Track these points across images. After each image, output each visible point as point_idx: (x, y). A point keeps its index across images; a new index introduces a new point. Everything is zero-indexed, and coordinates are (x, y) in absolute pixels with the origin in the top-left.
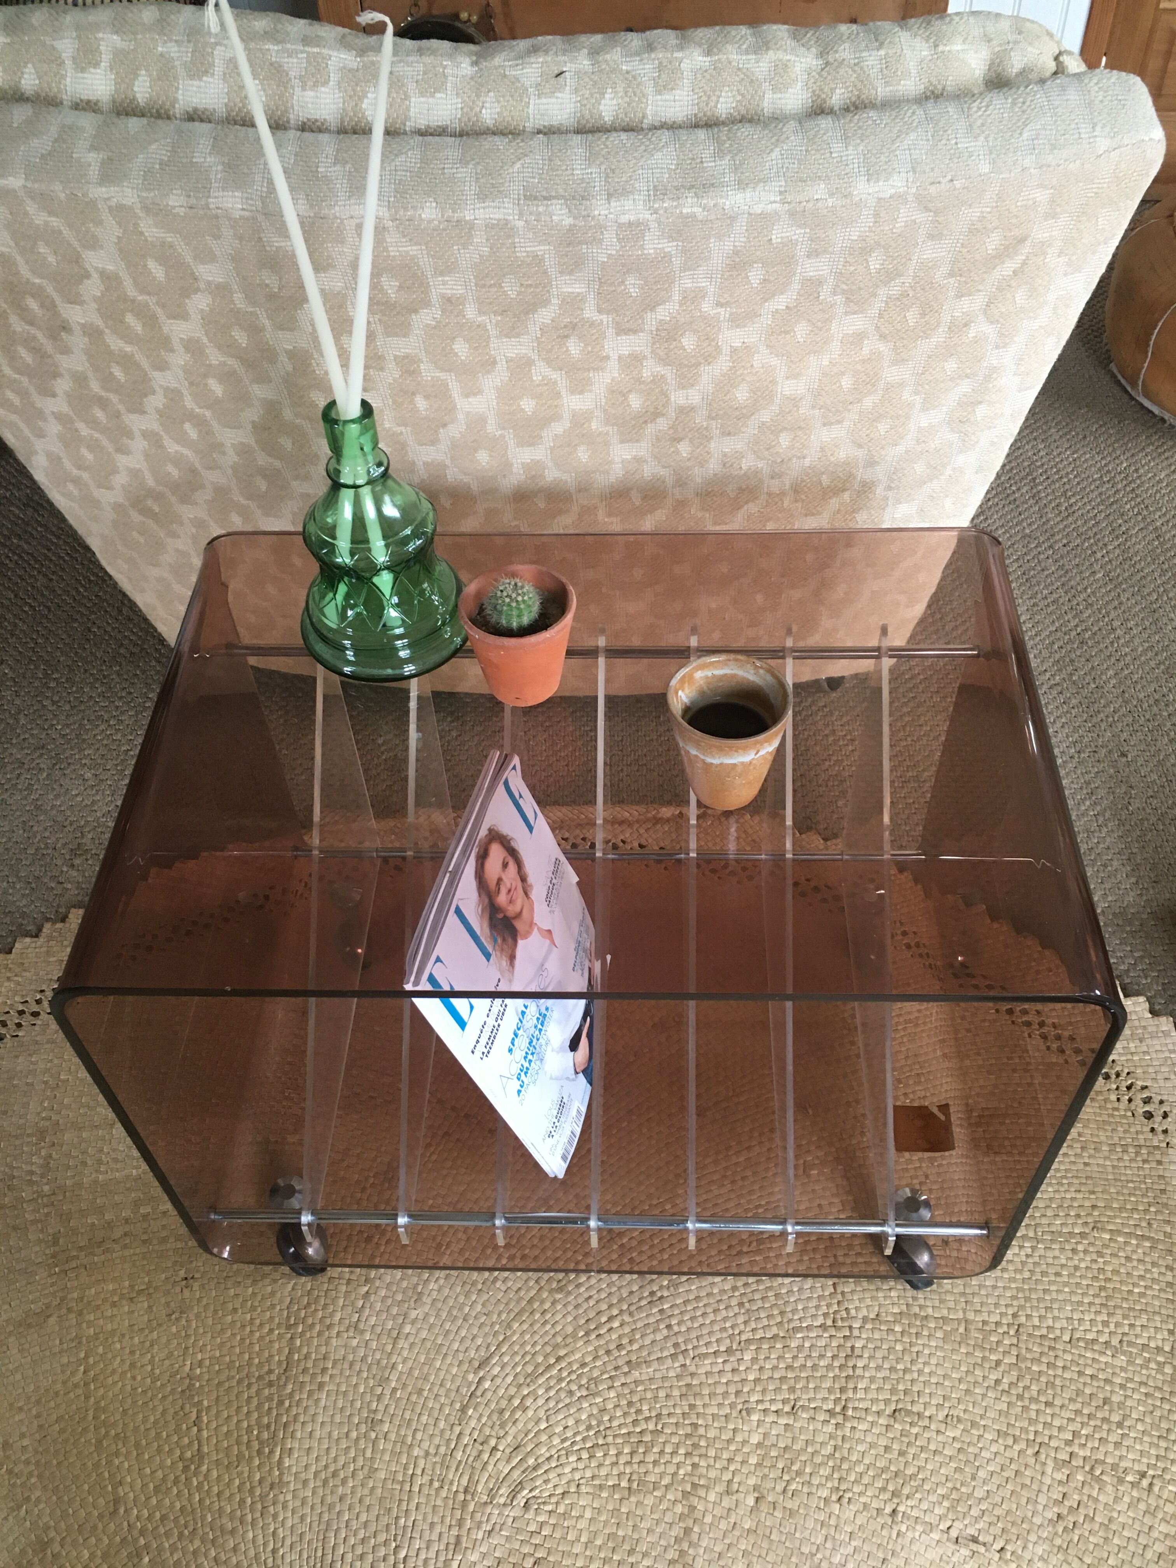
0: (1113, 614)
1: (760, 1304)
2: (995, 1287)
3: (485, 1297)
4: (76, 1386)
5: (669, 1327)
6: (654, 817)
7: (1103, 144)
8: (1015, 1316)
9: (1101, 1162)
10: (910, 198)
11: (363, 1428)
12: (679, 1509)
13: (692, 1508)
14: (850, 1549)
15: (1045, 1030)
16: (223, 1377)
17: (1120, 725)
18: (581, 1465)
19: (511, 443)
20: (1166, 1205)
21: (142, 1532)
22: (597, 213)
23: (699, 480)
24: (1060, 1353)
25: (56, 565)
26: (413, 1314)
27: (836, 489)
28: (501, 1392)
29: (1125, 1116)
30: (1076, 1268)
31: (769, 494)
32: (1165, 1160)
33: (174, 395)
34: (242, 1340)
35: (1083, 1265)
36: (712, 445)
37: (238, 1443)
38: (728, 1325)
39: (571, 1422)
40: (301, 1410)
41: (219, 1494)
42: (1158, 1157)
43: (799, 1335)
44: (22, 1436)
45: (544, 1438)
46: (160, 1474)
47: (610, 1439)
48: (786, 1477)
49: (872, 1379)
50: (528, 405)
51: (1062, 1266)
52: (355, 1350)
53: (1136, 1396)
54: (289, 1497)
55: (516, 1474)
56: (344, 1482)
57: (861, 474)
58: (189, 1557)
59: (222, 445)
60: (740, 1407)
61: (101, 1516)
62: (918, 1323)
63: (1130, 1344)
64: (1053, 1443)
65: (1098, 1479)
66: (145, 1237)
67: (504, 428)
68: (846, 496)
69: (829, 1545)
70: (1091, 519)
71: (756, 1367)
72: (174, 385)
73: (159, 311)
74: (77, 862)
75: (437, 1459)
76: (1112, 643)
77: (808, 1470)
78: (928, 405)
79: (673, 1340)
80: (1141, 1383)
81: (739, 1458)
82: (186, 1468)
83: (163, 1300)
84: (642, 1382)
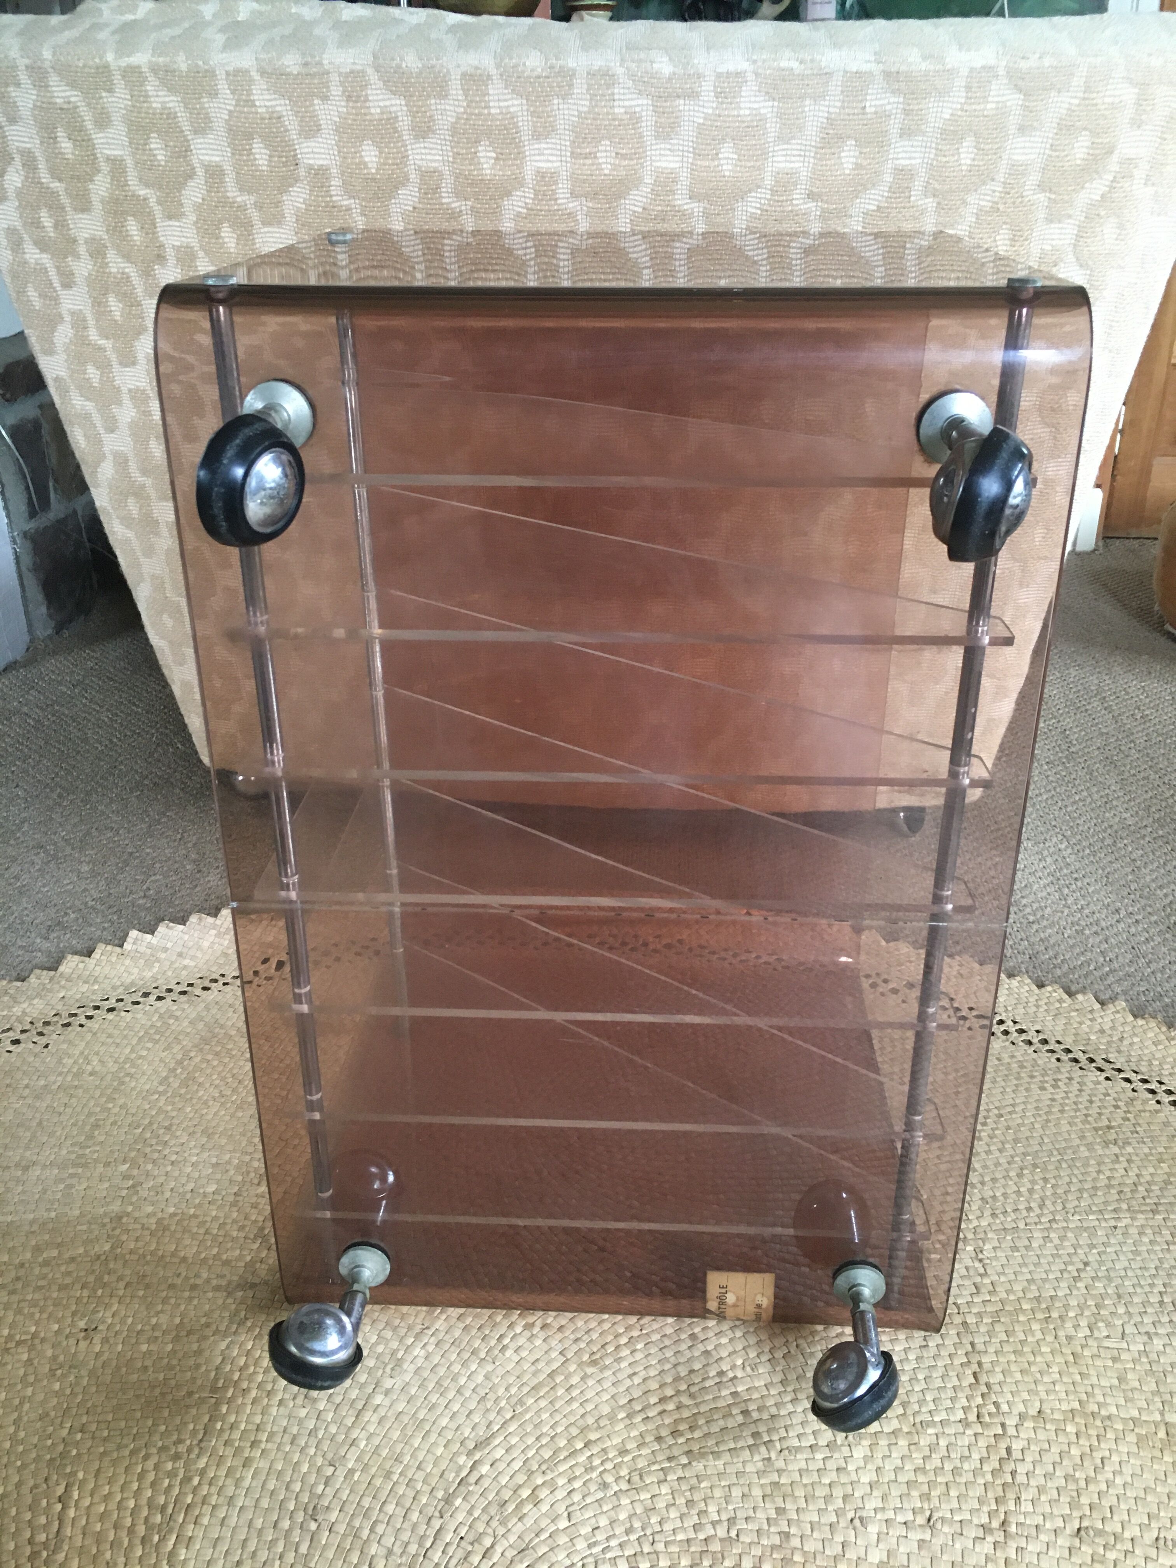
3: (489, 1367)
5: (746, 1413)
10: (1001, 72)
11: (300, 1517)
16: (112, 1442)
26: (388, 1383)
28: (504, 1480)
37: (116, 1527)
39: (603, 1522)
40: (214, 1490)
43: (931, 1431)
45: (563, 1541)
47: (660, 1547)
49: (1041, 1489)
60: (851, 1515)
62: (1098, 1423)
79: (752, 1428)
82: (32, 1555)
83: (49, 1353)
84: (708, 1477)
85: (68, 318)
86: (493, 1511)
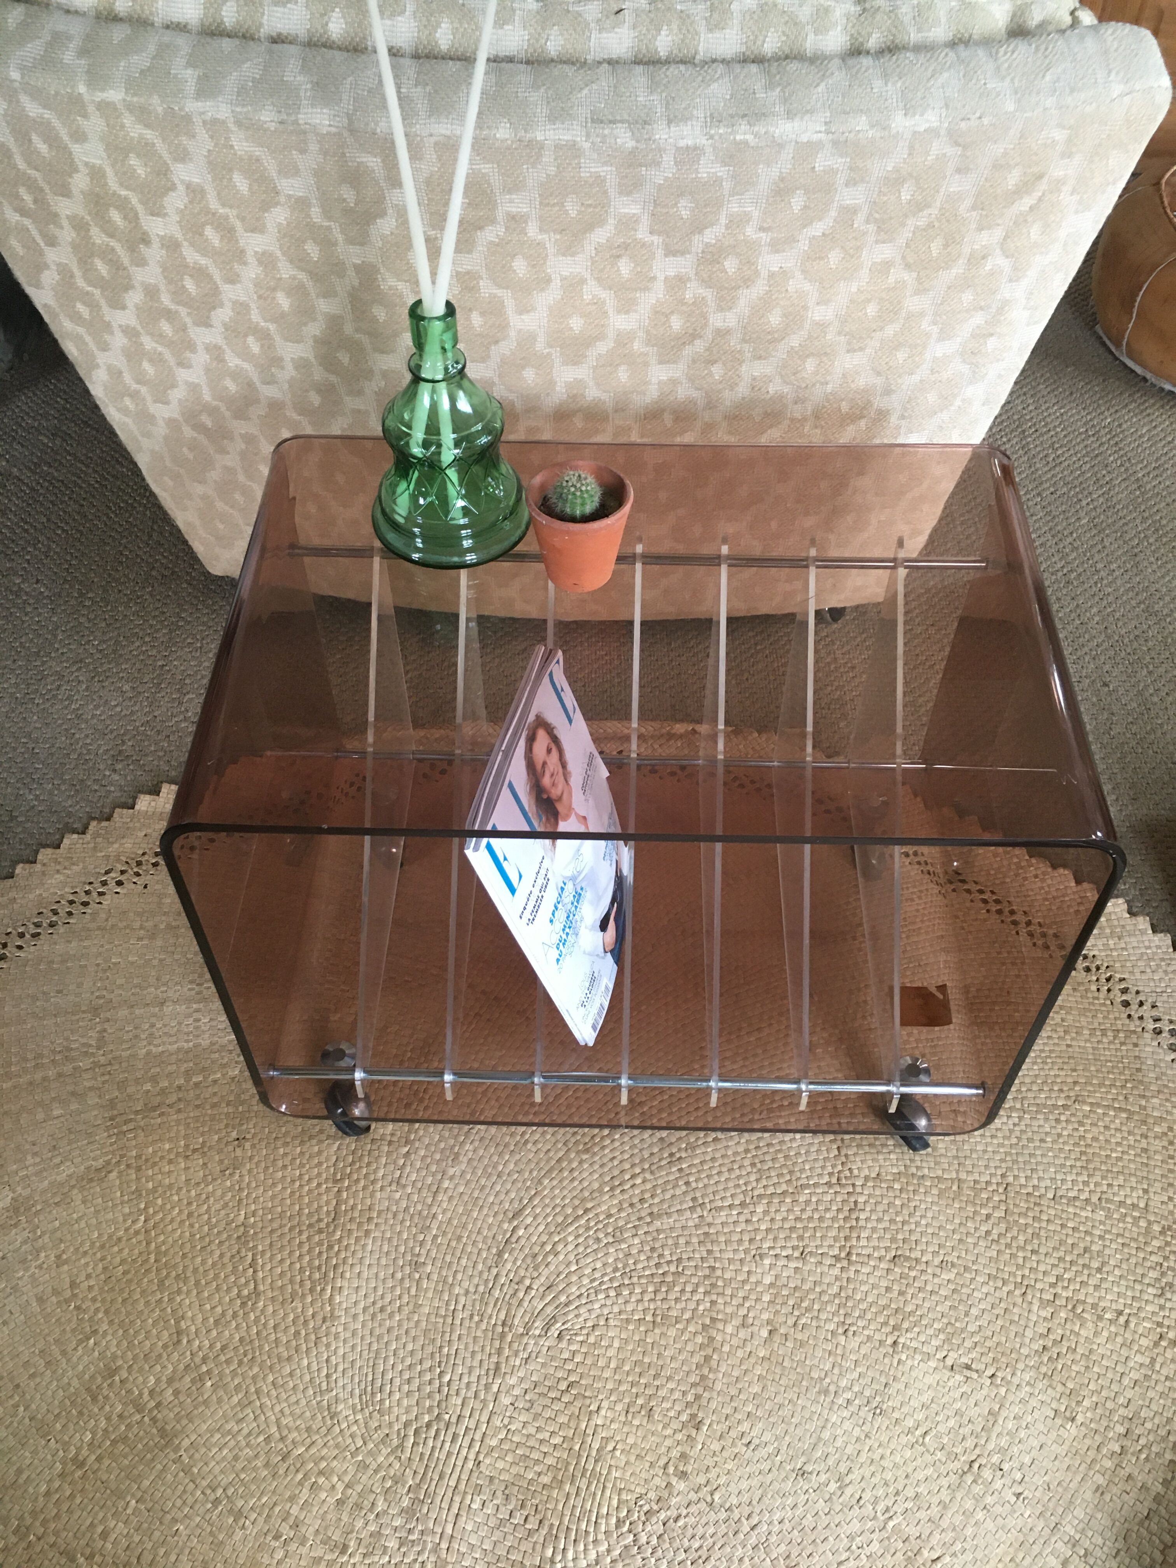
0: (1097, 557)
1: (770, 1164)
2: (985, 1151)
3: (518, 1157)
4: (137, 1233)
5: (687, 1183)
6: (669, 733)
7: (1117, 89)
8: (1003, 1176)
9: (1082, 1044)
10: (943, 132)
11: (407, 1270)
12: (699, 1339)
13: (711, 1339)
14: (855, 1375)
15: (1031, 928)
16: (275, 1225)
17: (1102, 658)
18: (609, 1302)
19: (557, 362)
20: (1141, 1082)
21: (204, 1360)
22: (657, 137)
23: (728, 403)
24: (1045, 1209)
25: (86, 492)
26: (451, 1171)
27: (853, 417)
28: (534, 1239)
29: (1104, 1005)
30: (1059, 1135)
31: (792, 420)
32: (1141, 1042)
33: (241, 309)
34: (292, 1193)
35: (1065, 1133)
36: (744, 368)
37: (291, 1281)
38: (741, 1182)
39: (599, 1265)
40: (349, 1254)
41: (275, 1327)
42: (1135, 1040)
43: (807, 1191)
44: (88, 1277)
45: (574, 1278)
46: (219, 1310)
47: (635, 1280)
48: (796, 1313)
49: (874, 1230)
50: (576, 323)
51: (1047, 1133)
52: (397, 1202)
53: (1114, 1246)
54: (341, 1329)
55: (549, 1310)
56: (391, 1316)
57: (878, 402)
58: (249, 1381)
59: (281, 359)
60: (753, 1252)
61: (165, 1346)
62: (915, 1181)
63: (1108, 1201)
64: (1039, 1286)
65: (1079, 1316)
66: (198, 1102)
67: (551, 347)
68: (863, 423)
69: (836, 1371)
70: (1077, 469)
71: (767, 1218)
72: (243, 298)
73: (238, 225)
74: (119, 766)
75: (477, 1296)
76: (1096, 583)
77: (816, 1307)
78: (944, 336)
79: (692, 1195)
80: (1118, 1235)
81: (753, 1297)
82: (244, 1304)
83: (217, 1158)
84: (663, 1231)
86: (529, 1261)
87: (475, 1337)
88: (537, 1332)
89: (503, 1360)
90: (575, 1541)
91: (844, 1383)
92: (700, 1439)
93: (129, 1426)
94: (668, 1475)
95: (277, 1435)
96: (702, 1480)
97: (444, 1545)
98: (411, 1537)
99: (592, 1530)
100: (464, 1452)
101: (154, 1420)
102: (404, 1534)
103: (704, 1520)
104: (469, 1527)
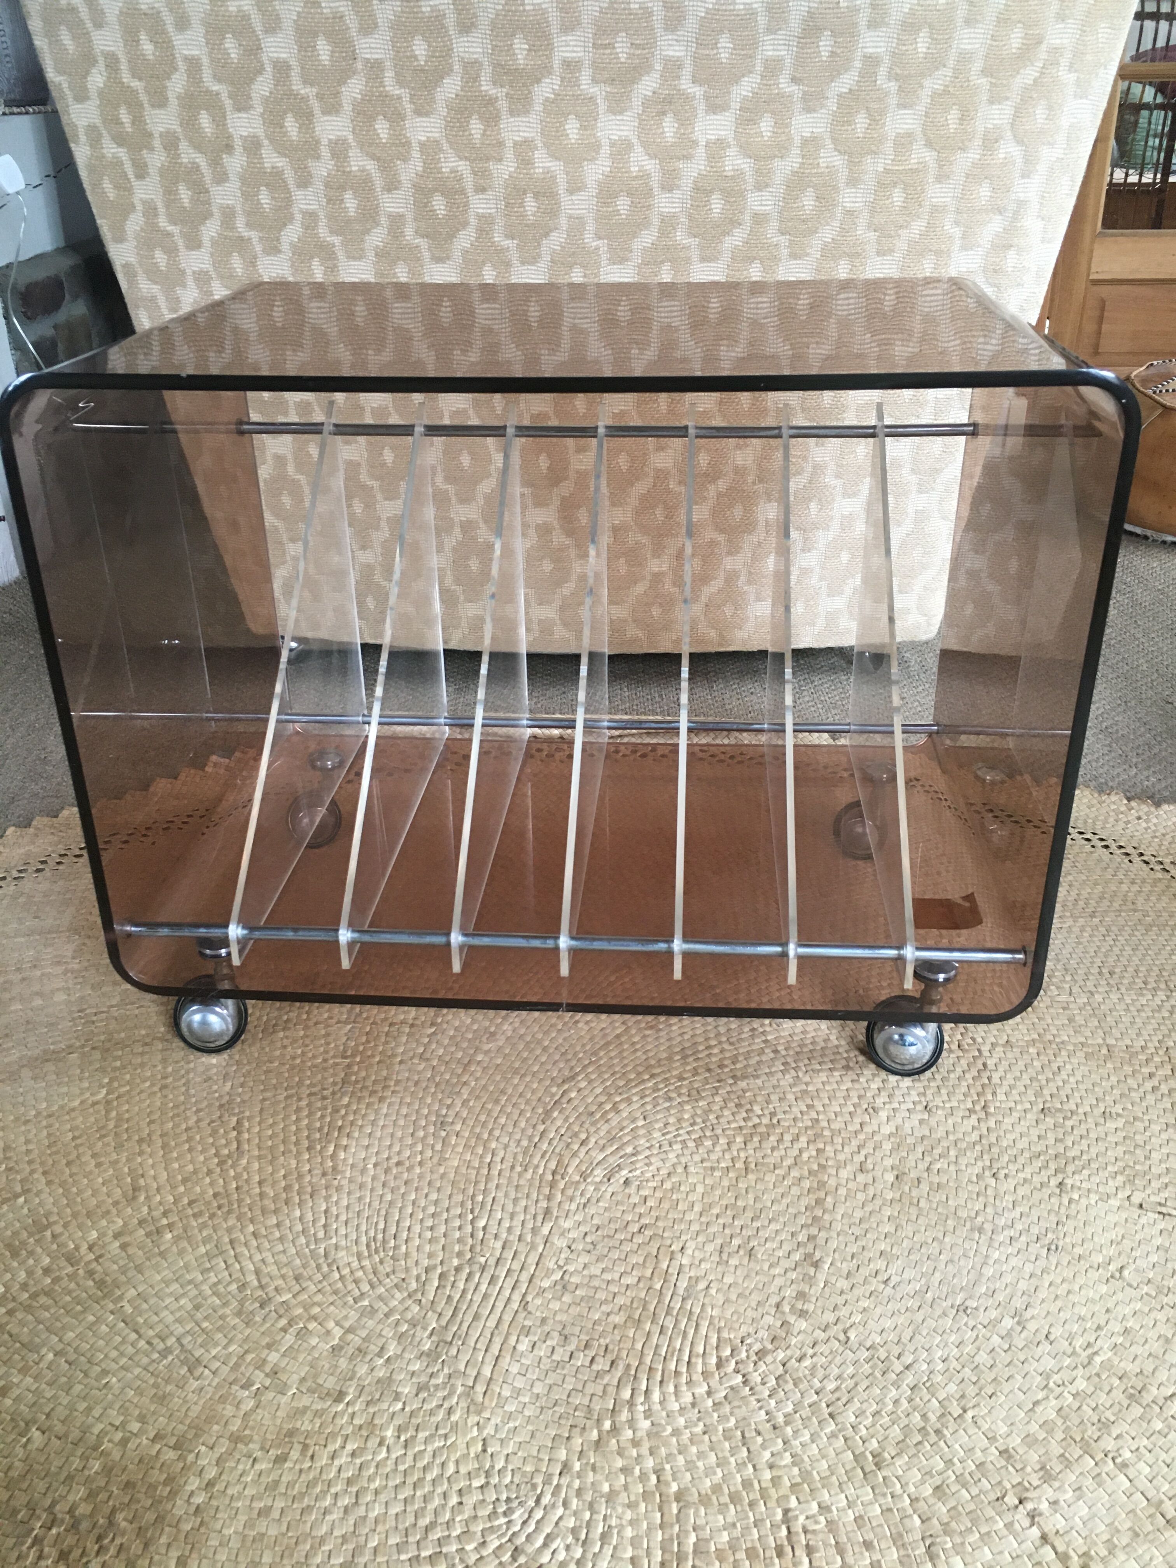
3: (567, 1034)
4: (96, 1103)
11: (431, 1129)
12: (807, 1184)
13: (822, 1183)
14: (1016, 1214)
18: (687, 1152)
21: (166, 1214)
26: (485, 1047)
28: (590, 1100)
37: (284, 1142)
39: (672, 1120)
40: (358, 1117)
41: (260, 1182)
44: (28, 1142)
45: (642, 1132)
46: (190, 1168)
48: (928, 1159)
49: (1012, 1087)
52: (420, 1073)
54: (345, 1182)
55: (611, 1160)
58: (222, 1232)
60: (865, 1106)
61: (115, 1203)
69: (990, 1211)
75: (519, 1149)
77: (952, 1153)
79: (782, 1060)
81: (871, 1145)
82: (222, 1162)
85: (139, 207)
87: (517, 1186)
88: (598, 1179)
89: (554, 1204)
90: (661, 1382)
91: (1002, 1222)
92: (821, 1278)
93: (56, 1280)
94: (783, 1313)
95: (256, 1283)
96: (830, 1317)
97: (480, 1388)
98: (433, 1381)
99: (684, 1369)
100: (507, 1293)
101: (91, 1273)
102: (423, 1379)
103: (838, 1360)
104: (515, 1369)
